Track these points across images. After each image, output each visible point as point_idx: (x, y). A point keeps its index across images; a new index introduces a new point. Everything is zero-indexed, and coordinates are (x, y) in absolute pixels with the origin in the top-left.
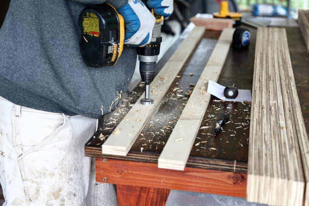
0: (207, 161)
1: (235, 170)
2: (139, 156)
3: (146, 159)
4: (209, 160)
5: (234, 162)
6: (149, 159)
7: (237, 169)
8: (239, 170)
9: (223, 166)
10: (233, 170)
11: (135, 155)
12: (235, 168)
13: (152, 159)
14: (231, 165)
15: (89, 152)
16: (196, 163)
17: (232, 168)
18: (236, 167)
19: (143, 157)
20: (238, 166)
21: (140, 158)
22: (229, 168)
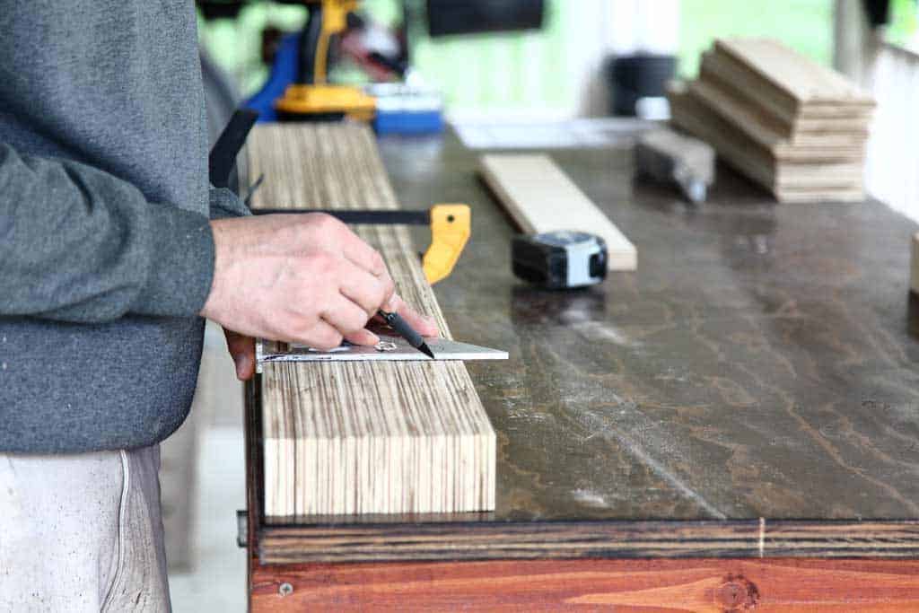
0: (673, 531)
1: (762, 550)
2: (450, 542)
3: (473, 547)
4: (682, 528)
5: (759, 523)
6: (483, 547)
7: (769, 545)
8: (775, 551)
9: (724, 540)
10: (757, 549)
11: (439, 538)
12: (761, 545)
13: (493, 546)
14: (749, 535)
15: (277, 547)
16: (640, 541)
17: (753, 545)
18: (766, 540)
19: (463, 542)
20: (771, 535)
21: (453, 547)
22: (743, 545)
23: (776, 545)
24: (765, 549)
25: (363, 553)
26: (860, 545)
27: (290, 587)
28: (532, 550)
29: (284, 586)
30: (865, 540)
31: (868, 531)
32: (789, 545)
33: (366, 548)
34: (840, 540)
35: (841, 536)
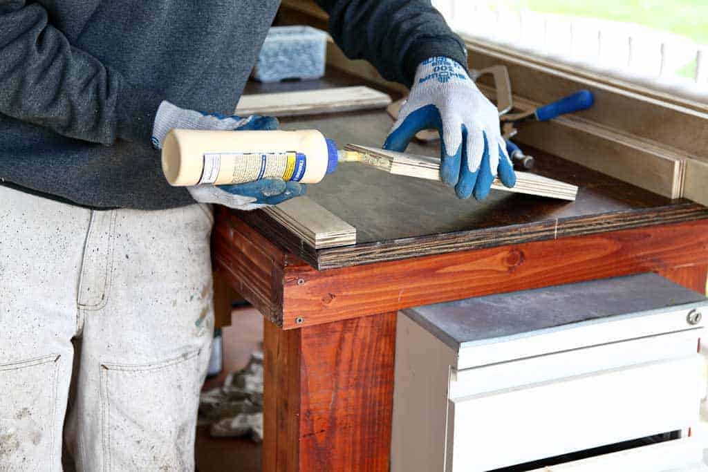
0: (517, 230)
4: (521, 228)
7: (559, 232)
8: (562, 234)
9: (540, 232)
12: (556, 232)
14: (550, 228)
17: (552, 233)
18: (558, 229)
20: (561, 226)
22: (548, 233)
23: (562, 231)
24: (557, 234)
25: (370, 258)
26: (599, 226)
27: (303, 281)
28: (451, 248)
29: (300, 280)
30: (600, 224)
31: (602, 219)
32: (568, 230)
33: (371, 256)
34: (591, 225)
35: (590, 223)
